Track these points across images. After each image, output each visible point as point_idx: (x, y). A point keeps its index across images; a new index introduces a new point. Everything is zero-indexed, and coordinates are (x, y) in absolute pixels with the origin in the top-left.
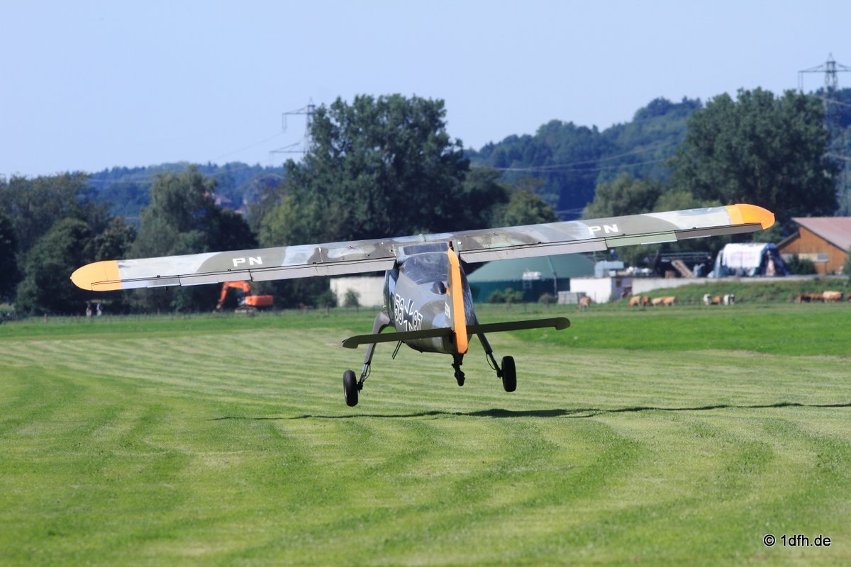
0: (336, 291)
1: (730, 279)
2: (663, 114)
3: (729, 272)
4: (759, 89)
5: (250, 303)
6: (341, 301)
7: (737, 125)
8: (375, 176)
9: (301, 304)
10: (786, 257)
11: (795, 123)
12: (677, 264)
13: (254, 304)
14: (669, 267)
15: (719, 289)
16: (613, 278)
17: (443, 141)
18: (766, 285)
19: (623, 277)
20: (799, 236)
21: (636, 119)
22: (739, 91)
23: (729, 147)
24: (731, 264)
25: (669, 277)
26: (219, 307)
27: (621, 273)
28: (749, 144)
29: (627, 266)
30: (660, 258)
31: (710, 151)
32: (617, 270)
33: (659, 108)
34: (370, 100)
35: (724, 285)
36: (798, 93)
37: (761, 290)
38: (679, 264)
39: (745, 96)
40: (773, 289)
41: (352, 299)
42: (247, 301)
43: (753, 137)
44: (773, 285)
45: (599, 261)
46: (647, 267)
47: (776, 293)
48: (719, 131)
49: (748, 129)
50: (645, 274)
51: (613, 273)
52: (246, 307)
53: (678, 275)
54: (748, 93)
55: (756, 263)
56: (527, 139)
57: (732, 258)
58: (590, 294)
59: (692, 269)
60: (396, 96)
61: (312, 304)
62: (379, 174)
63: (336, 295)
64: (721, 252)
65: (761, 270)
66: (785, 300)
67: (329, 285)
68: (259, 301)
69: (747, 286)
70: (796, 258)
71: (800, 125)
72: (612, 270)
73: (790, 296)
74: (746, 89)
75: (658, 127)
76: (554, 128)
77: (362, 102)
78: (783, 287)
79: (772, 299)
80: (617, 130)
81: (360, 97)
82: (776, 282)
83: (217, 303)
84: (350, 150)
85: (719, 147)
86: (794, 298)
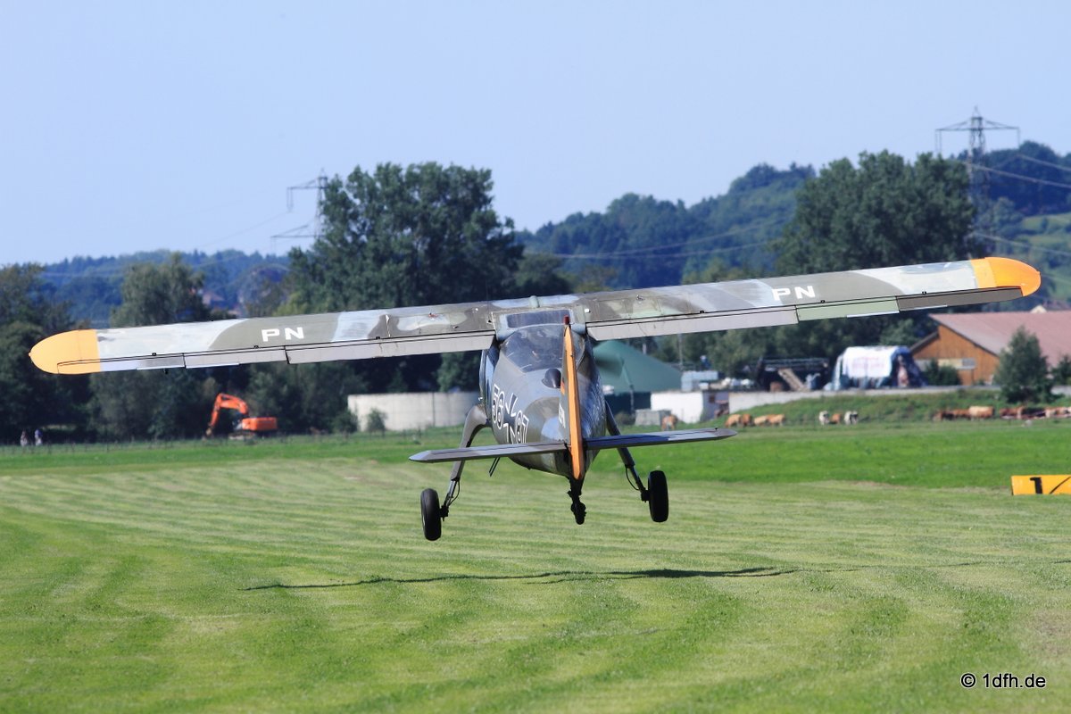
0: (356, 410)
1: (852, 392)
2: (766, 184)
3: (849, 383)
4: (885, 152)
5: (247, 427)
6: (363, 424)
7: (860, 197)
8: (404, 265)
9: (312, 429)
10: (922, 364)
11: (932, 195)
12: (785, 374)
13: (253, 427)
14: (775, 377)
15: (837, 405)
16: (704, 392)
17: (489, 222)
18: (897, 399)
19: (717, 391)
20: (937, 337)
21: (731, 191)
22: (861, 155)
23: (850, 226)
24: (854, 373)
25: (775, 390)
26: (209, 432)
27: (714, 386)
28: (875, 222)
29: (722, 376)
30: (763, 365)
31: (826, 232)
32: (710, 382)
33: (762, 177)
34: (397, 170)
35: (845, 399)
36: (935, 156)
37: (891, 405)
38: (787, 374)
39: (870, 161)
40: (906, 404)
41: (377, 421)
42: (244, 425)
43: (879, 213)
44: (906, 399)
45: (687, 370)
46: (749, 378)
47: (910, 409)
48: (837, 205)
49: (874, 203)
50: (745, 386)
51: (705, 386)
52: (243, 432)
53: (787, 387)
54: (873, 158)
55: (885, 371)
56: (596, 218)
57: (855, 365)
58: (676, 412)
59: (804, 380)
60: (432, 166)
61: (325, 428)
62: (410, 264)
63: (356, 418)
64: (840, 359)
65: (891, 381)
66: (920, 418)
67: (346, 404)
68: (259, 424)
69: (873, 401)
70: (934, 365)
71: (938, 198)
72: (703, 381)
73: (927, 413)
74: (869, 152)
75: (760, 202)
76: (629, 203)
77: (386, 173)
78: (918, 402)
79: (905, 417)
80: (708, 207)
81: (384, 165)
82: (910, 396)
83: (206, 428)
84: (371, 233)
85: (837, 225)
86: (932, 415)
